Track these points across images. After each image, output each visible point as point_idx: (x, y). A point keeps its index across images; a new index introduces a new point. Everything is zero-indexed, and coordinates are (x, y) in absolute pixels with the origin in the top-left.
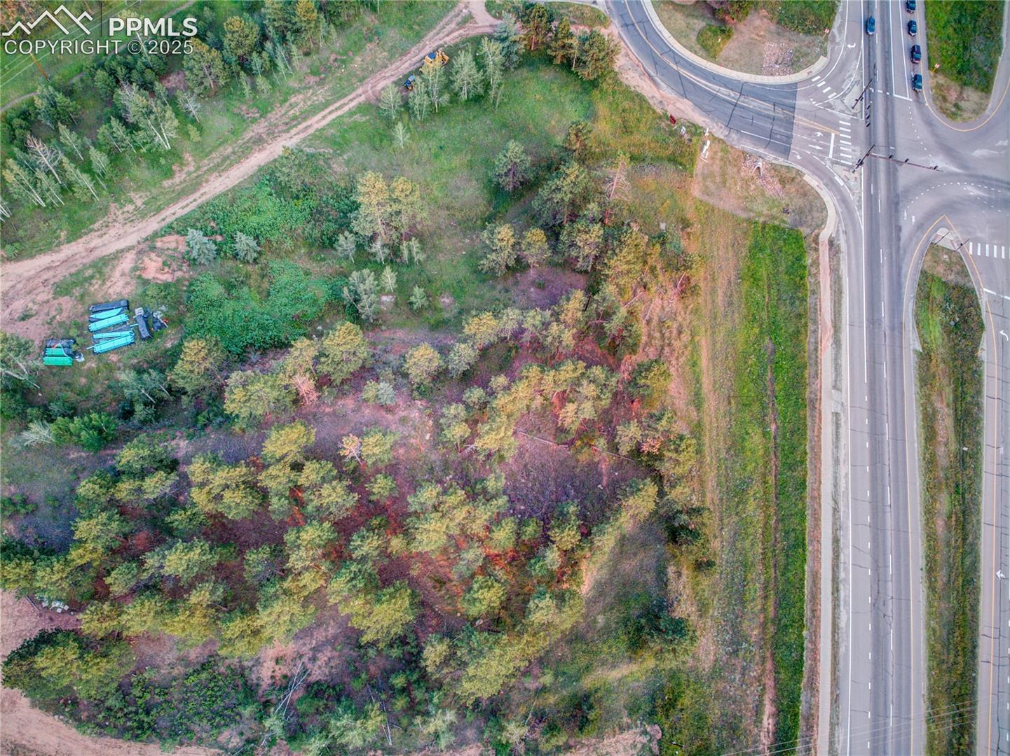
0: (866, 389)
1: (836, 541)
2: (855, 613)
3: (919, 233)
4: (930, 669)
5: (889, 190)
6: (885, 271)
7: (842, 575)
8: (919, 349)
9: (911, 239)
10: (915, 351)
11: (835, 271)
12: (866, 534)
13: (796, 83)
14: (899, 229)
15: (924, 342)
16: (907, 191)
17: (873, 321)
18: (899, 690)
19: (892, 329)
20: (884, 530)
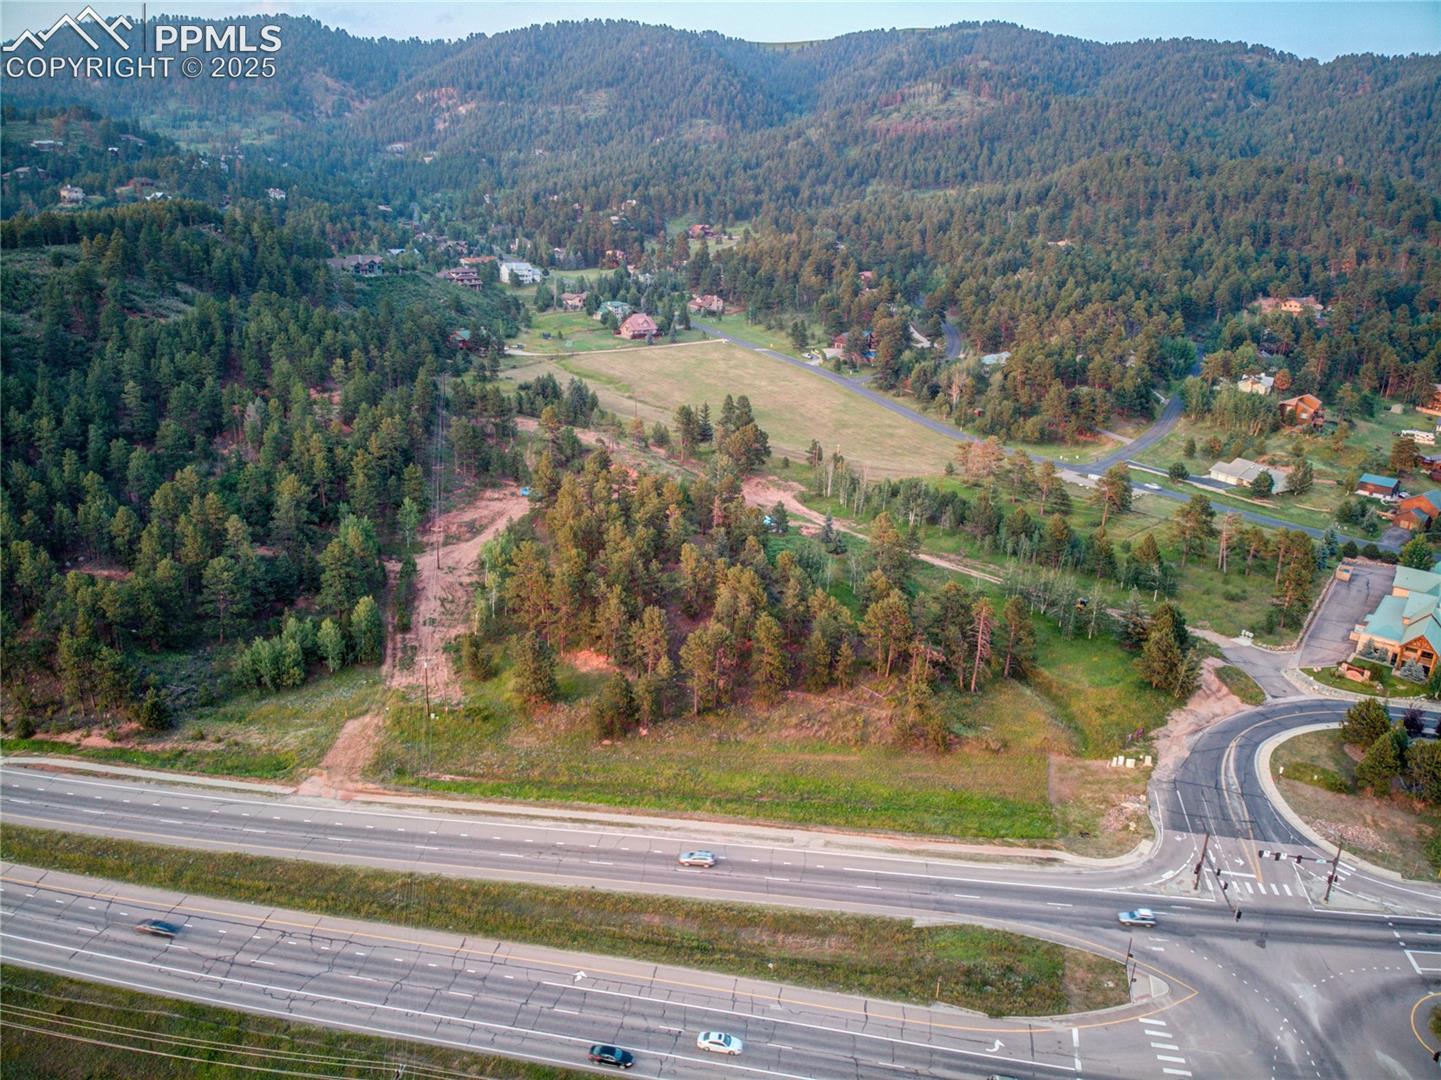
0: (831, 867)
1: (631, 825)
2: (547, 832)
4: (471, 882)
6: (1039, 905)
7: (591, 826)
12: (644, 848)
17: (944, 885)
18: (454, 856)
19: (939, 902)
20: (644, 862)
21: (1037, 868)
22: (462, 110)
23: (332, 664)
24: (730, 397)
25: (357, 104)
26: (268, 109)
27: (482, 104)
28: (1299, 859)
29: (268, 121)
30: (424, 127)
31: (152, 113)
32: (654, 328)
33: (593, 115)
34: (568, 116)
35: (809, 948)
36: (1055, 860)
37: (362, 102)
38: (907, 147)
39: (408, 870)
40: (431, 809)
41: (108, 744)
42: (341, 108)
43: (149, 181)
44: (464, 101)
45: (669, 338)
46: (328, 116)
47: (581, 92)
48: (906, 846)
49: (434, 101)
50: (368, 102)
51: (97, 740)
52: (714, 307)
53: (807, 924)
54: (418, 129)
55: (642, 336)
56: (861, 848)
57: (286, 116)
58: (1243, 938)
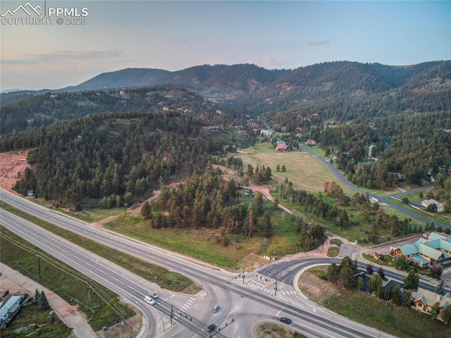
0: (167, 258)
1: (138, 243)
3: (208, 288)
5: (232, 289)
6: (201, 275)
8: (169, 271)
9: (207, 285)
10: (169, 270)
11: (208, 267)
12: (134, 246)
13: (293, 286)
14: (213, 284)
15: (170, 272)
16: (228, 293)
17: (185, 267)
19: (180, 269)
21: (212, 270)
22: (288, 89)
23: (118, 205)
24: (278, 165)
25: (261, 88)
26: (237, 90)
27: (295, 87)
28: (266, 280)
29: (236, 93)
30: (276, 94)
31: (208, 90)
32: (285, 148)
33: (325, 89)
34: (318, 90)
35: (143, 269)
36: (219, 270)
37: (263, 87)
38: (423, 98)
39: (90, 239)
40: (107, 232)
41: (69, 211)
42: (256, 89)
43: (188, 107)
44: (289, 86)
45: (288, 151)
46: (252, 91)
47: (324, 83)
48: (189, 259)
49: (281, 86)
50: (264, 87)
51: (68, 210)
52: (312, 144)
53: (148, 265)
54: (275, 94)
55: (280, 150)
56: (178, 257)
57: (241, 91)
58: (239, 294)
